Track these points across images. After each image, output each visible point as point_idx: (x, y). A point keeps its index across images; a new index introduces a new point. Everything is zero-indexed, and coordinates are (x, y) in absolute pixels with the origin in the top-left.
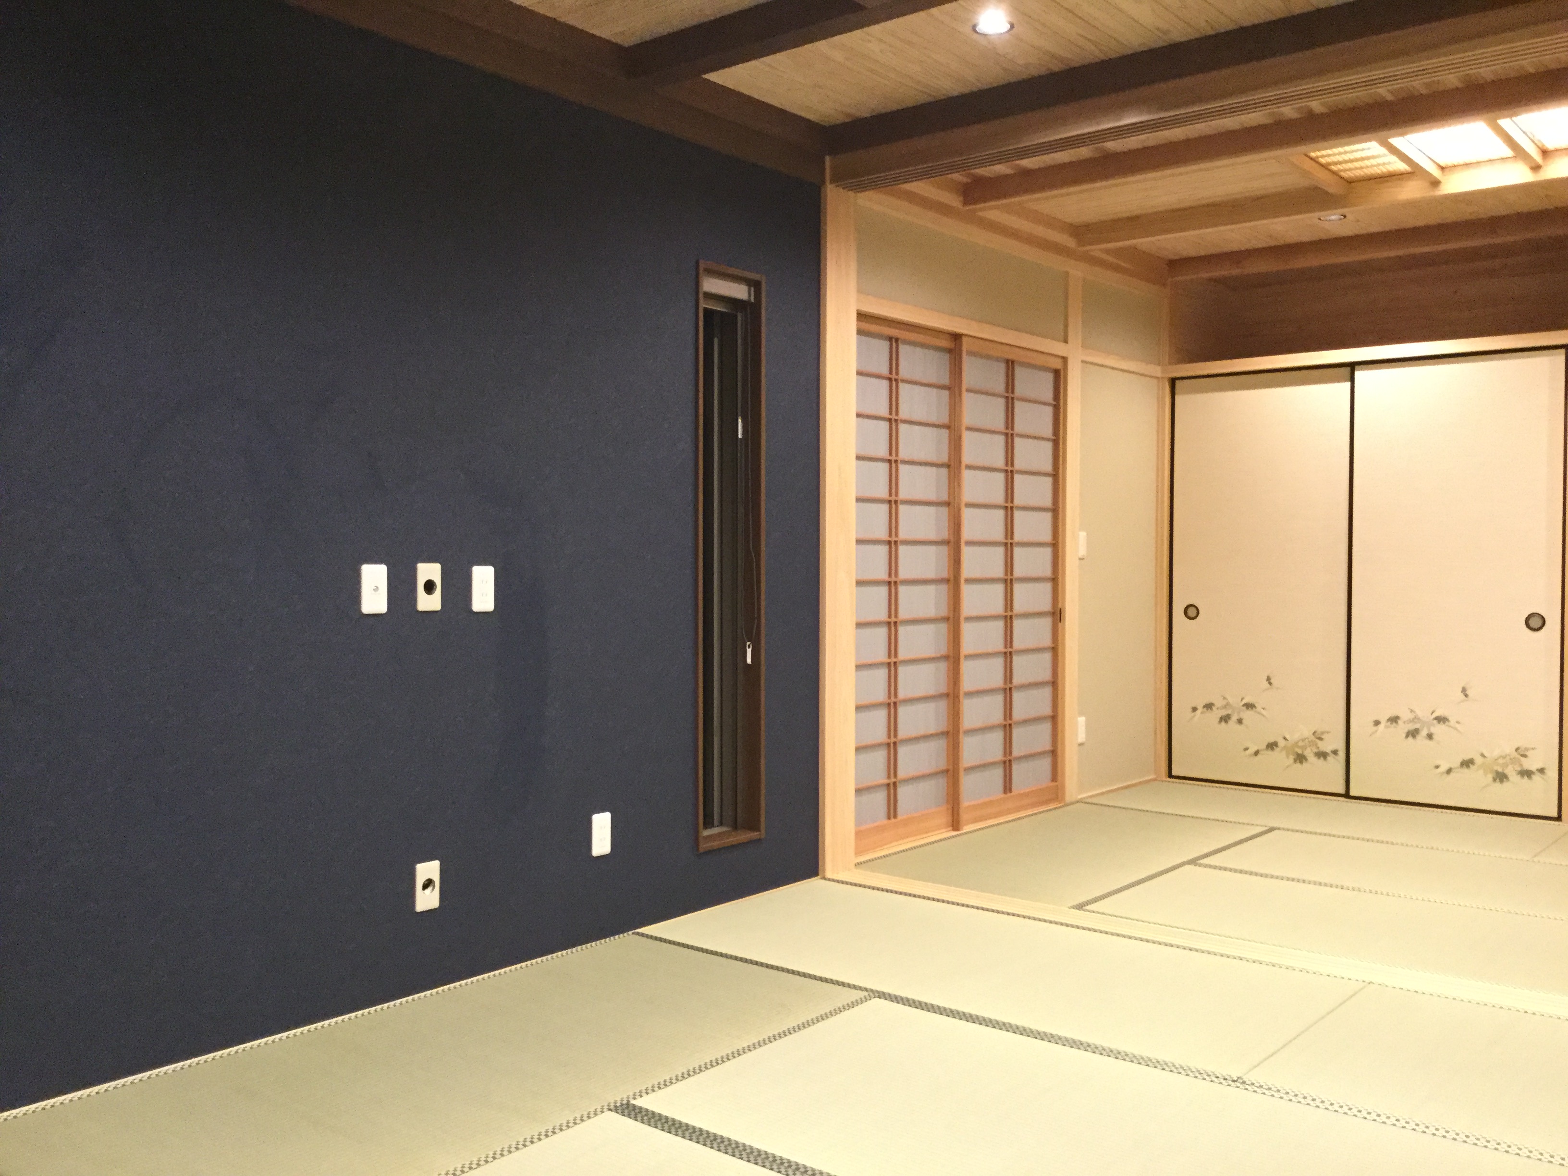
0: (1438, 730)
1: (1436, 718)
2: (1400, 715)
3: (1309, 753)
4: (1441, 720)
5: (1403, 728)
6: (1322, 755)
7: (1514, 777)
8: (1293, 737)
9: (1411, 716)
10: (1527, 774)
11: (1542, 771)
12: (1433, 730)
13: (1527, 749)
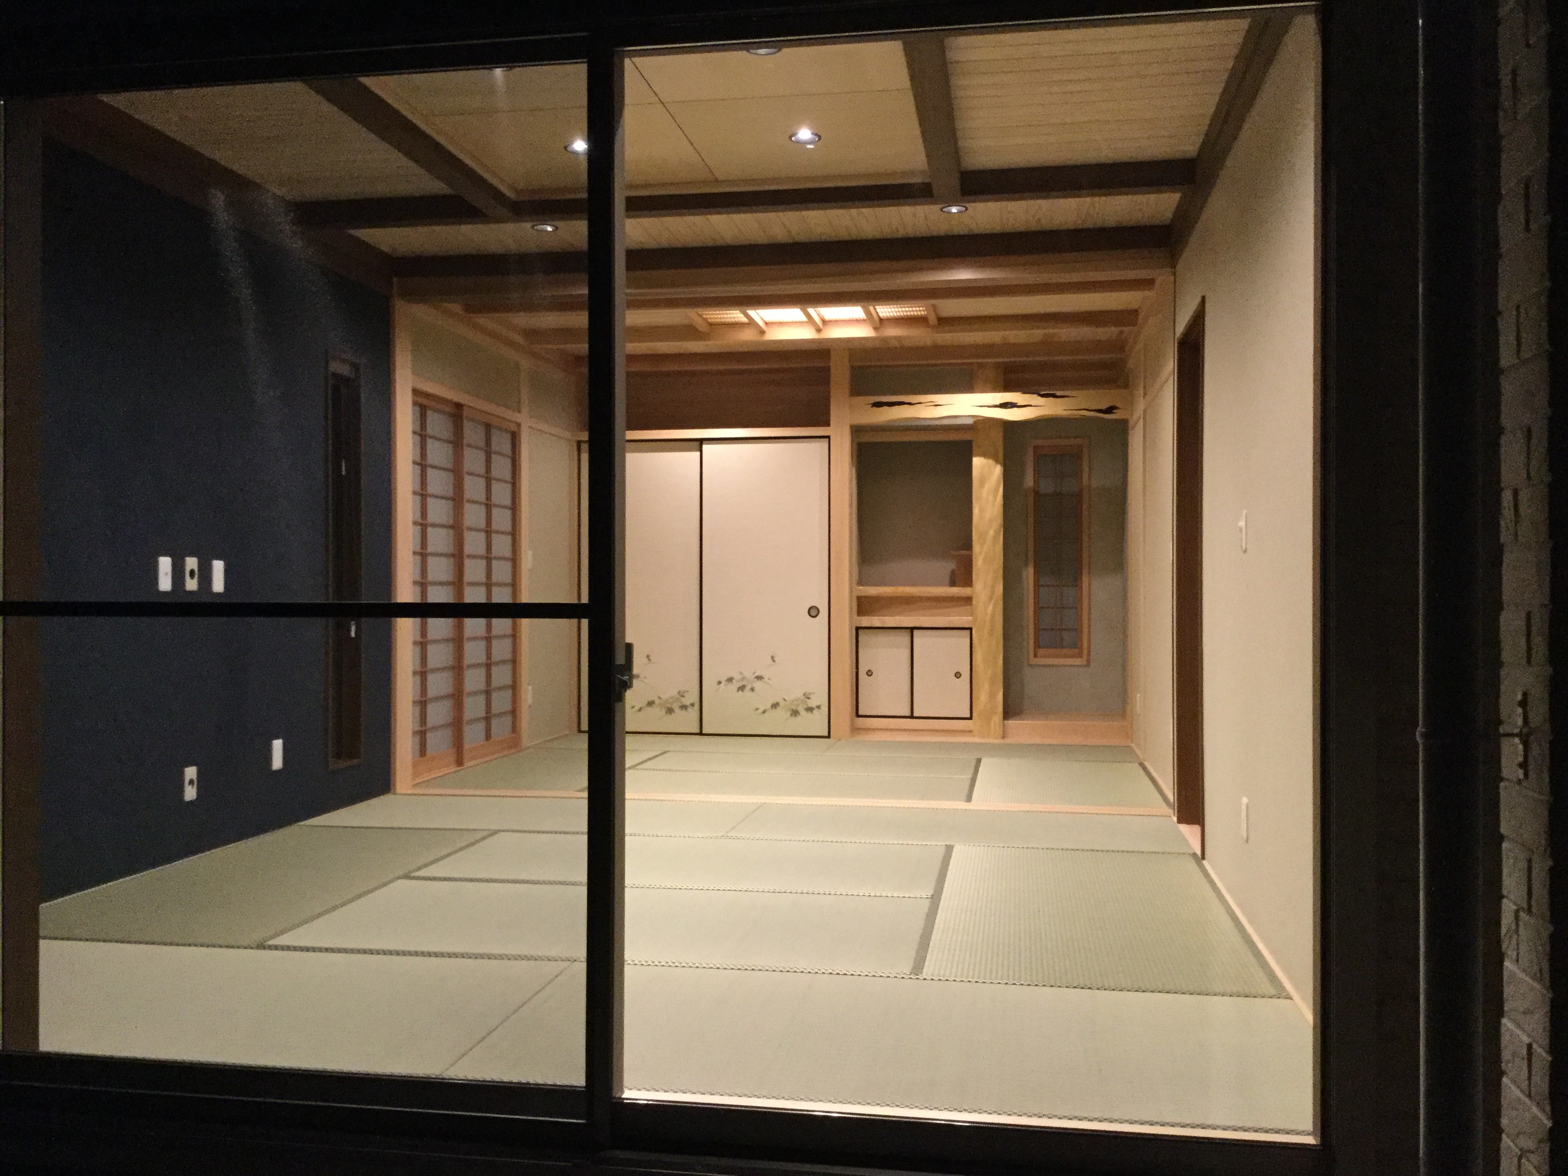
0: (758, 685)
1: (756, 677)
2: (734, 677)
3: (675, 706)
4: (759, 678)
5: (736, 685)
6: (684, 707)
7: (803, 712)
8: (665, 696)
9: (740, 677)
10: (810, 709)
11: (819, 707)
12: (754, 685)
13: (810, 694)
